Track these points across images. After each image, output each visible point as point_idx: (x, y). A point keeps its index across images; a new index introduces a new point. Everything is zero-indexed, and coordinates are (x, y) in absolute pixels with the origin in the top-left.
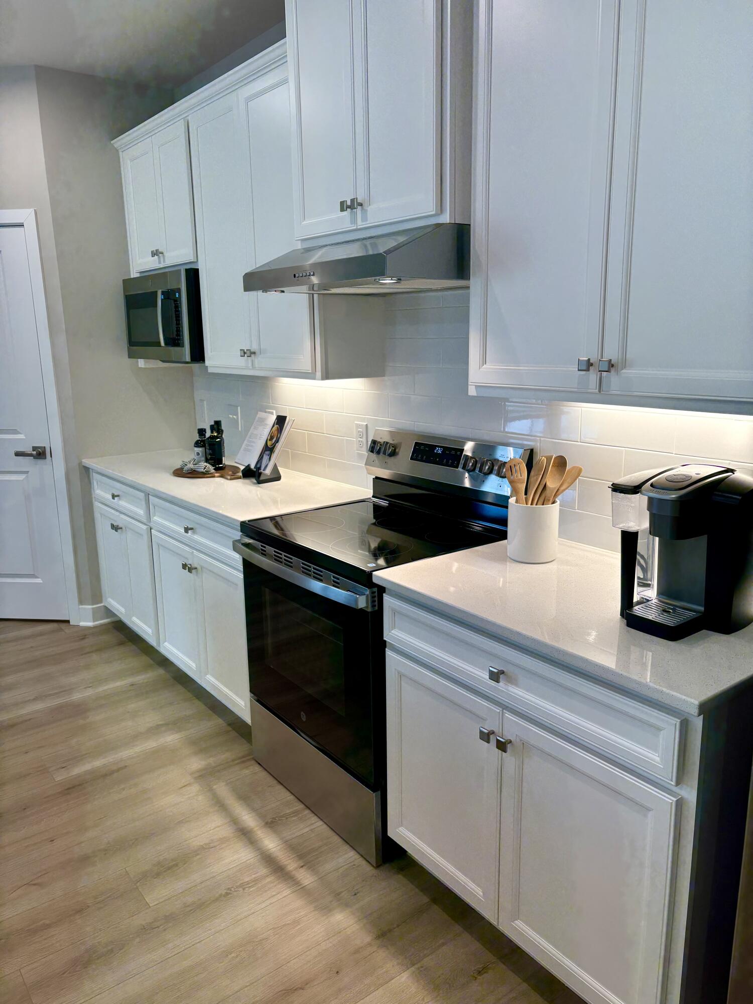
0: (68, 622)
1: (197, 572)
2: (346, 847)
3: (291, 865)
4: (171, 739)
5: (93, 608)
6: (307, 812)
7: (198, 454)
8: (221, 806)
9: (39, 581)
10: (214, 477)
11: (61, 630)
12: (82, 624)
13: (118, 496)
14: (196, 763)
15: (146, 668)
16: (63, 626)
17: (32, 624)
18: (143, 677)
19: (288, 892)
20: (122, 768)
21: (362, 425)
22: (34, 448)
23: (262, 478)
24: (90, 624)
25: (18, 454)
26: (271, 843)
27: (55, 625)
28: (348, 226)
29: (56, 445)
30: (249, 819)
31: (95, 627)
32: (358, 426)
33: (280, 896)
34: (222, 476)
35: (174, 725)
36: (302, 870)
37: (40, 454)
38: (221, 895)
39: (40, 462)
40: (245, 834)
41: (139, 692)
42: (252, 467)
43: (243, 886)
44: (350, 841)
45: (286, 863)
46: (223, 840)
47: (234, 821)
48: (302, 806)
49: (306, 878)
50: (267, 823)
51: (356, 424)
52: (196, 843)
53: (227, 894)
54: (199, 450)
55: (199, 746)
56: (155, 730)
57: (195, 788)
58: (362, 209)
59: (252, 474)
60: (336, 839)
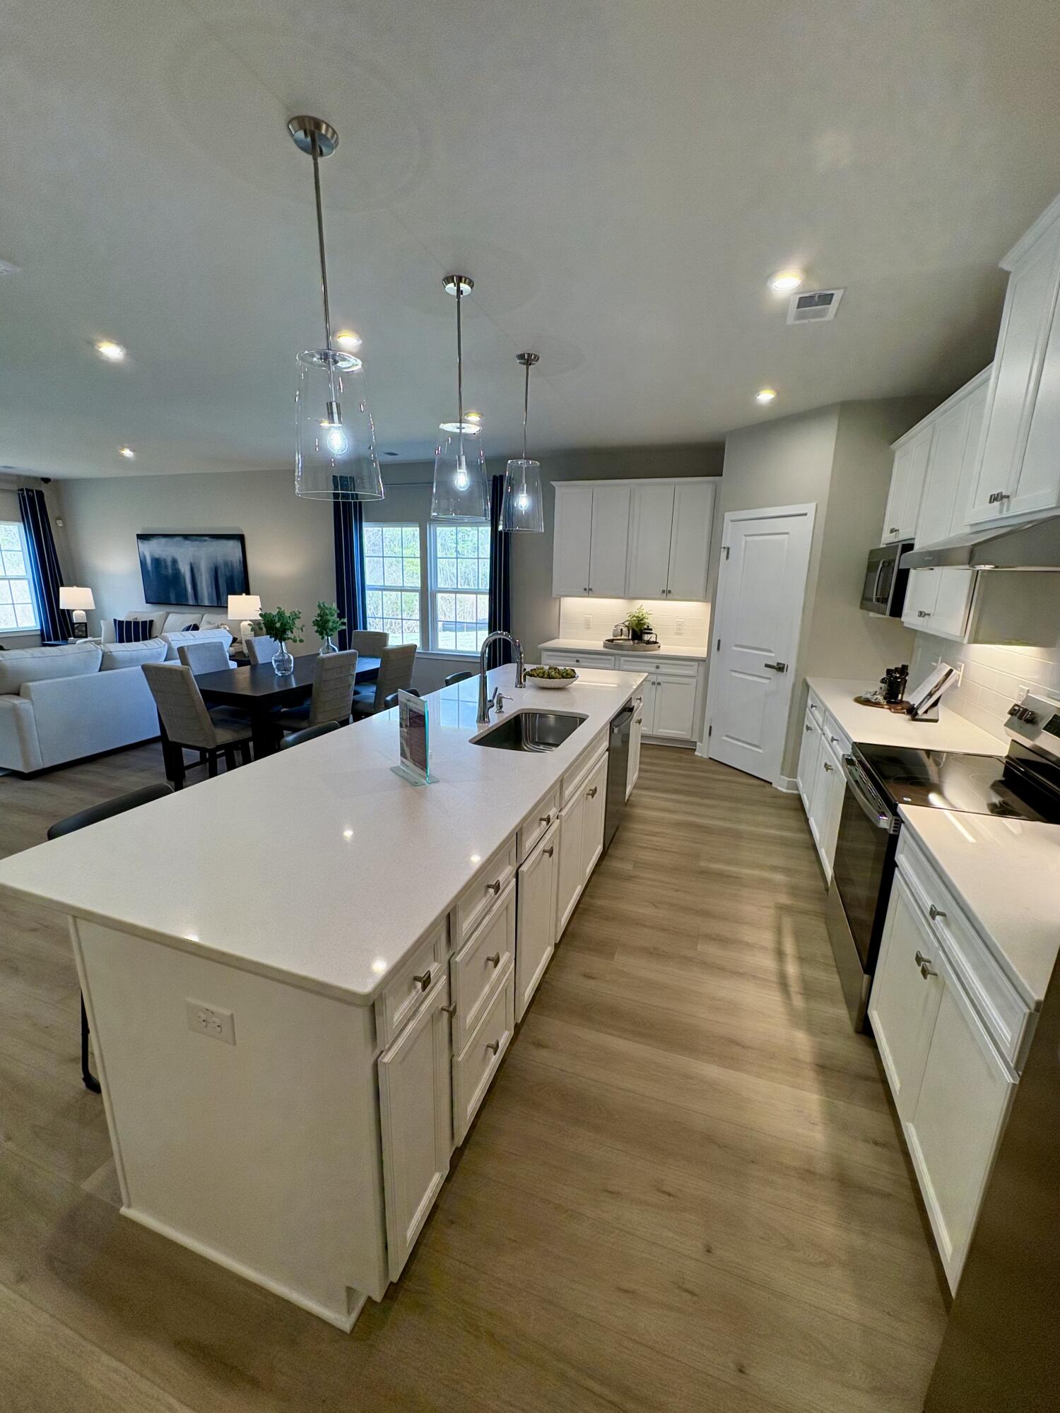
0: (771, 783)
1: (832, 773)
2: (844, 1006)
3: (794, 987)
4: (779, 877)
5: (789, 781)
6: (835, 969)
7: (881, 688)
8: (779, 931)
9: (761, 751)
10: (883, 708)
11: (764, 787)
12: (779, 788)
13: (815, 707)
14: (784, 899)
15: (801, 831)
16: (766, 784)
17: (747, 776)
18: (792, 835)
19: (779, 999)
20: (740, 878)
21: (1024, 689)
22: (778, 664)
23: (917, 717)
24: (784, 790)
25: (767, 666)
26: (792, 969)
27: (763, 783)
28: (997, 515)
29: (791, 663)
30: (789, 947)
31: (786, 793)
32: (1022, 690)
33: (774, 998)
34: (890, 709)
35: (786, 871)
36: (799, 996)
37: (780, 668)
38: (738, 972)
39: (780, 673)
40: (780, 954)
41: (784, 842)
42: (915, 706)
43: (754, 977)
44: (849, 1004)
45: (793, 985)
46: (764, 948)
47: (779, 943)
48: (834, 964)
49: (798, 1001)
50: (800, 957)
51: (1020, 688)
52: (747, 939)
53: (742, 974)
54: (883, 685)
55: (794, 891)
56: (774, 869)
57: (772, 912)
58: (1009, 501)
59: (912, 712)
60: (841, 997)
